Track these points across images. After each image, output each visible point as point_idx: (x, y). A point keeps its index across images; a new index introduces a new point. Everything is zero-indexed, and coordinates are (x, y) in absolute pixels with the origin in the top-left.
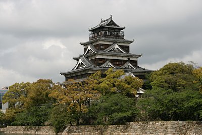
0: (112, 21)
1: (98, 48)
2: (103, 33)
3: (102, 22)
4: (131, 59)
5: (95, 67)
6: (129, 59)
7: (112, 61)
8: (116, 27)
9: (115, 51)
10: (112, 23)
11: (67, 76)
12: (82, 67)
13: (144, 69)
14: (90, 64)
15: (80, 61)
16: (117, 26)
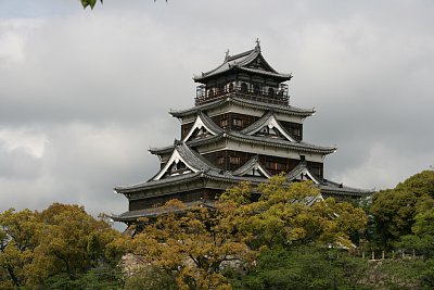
0: (260, 56)
1: (225, 123)
2: (237, 85)
3: (229, 59)
4: (308, 158)
5: (221, 173)
6: (303, 157)
7: (263, 159)
8: (269, 73)
9: (267, 135)
10: (260, 61)
11: (134, 198)
12: (181, 172)
13: (341, 186)
14: (205, 166)
15: (176, 157)
16: (272, 71)
